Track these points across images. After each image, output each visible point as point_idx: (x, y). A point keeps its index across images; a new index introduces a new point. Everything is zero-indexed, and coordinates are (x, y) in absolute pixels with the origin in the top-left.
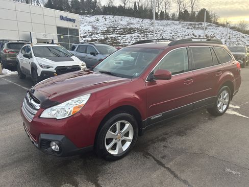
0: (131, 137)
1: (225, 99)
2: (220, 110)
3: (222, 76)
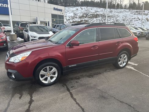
0: (56, 75)
1: (125, 59)
2: (120, 66)
3: (121, 45)
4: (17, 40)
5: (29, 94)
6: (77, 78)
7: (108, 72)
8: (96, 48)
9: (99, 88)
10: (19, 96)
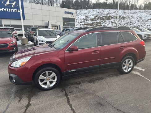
1: (130, 64)
2: (125, 71)
3: (125, 50)
4: (28, 44)
5: (28, 97)
6: (78, 82)
7: (111, 77)
8: (97, 52)
9: (97, 94)
10: (19, 99)
